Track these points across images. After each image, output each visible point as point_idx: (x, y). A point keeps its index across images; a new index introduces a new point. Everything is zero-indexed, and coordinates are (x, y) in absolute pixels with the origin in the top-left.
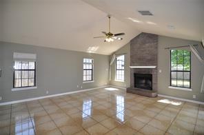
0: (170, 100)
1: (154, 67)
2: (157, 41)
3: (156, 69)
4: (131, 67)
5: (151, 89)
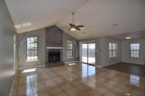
0: (72, 63)
3: (62, 49)
4: (48, 48)
5: (59, 61)
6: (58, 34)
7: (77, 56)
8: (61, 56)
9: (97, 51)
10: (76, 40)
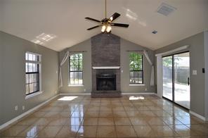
1: (118, 68)
2: (119, 43)
3: (119, 69)
4: (94, 68)
5: (115, 89)
6: (111, 45)
7: (152, 83)
8: (117, 82)
9: (195, 72)
10: (148, 50)
